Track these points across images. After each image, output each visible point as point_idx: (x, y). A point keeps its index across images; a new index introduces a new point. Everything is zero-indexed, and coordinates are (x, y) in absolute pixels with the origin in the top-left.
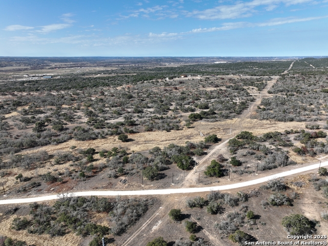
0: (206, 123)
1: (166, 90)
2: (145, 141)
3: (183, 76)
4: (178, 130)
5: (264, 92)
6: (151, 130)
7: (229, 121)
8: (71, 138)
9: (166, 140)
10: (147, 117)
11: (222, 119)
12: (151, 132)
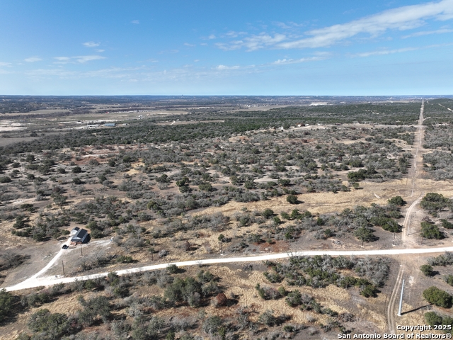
0: (373, 183)
1: (294, 143)
2: (317, 203)
3: (299, 125)
4: (345, 191)
5: (417, 146)
6: (315, 192)
7: (398, 182)
8: (229, 200)
9: (341, 203)
10: (296, 176)
11: (388, 179)
12: (315, 194)
